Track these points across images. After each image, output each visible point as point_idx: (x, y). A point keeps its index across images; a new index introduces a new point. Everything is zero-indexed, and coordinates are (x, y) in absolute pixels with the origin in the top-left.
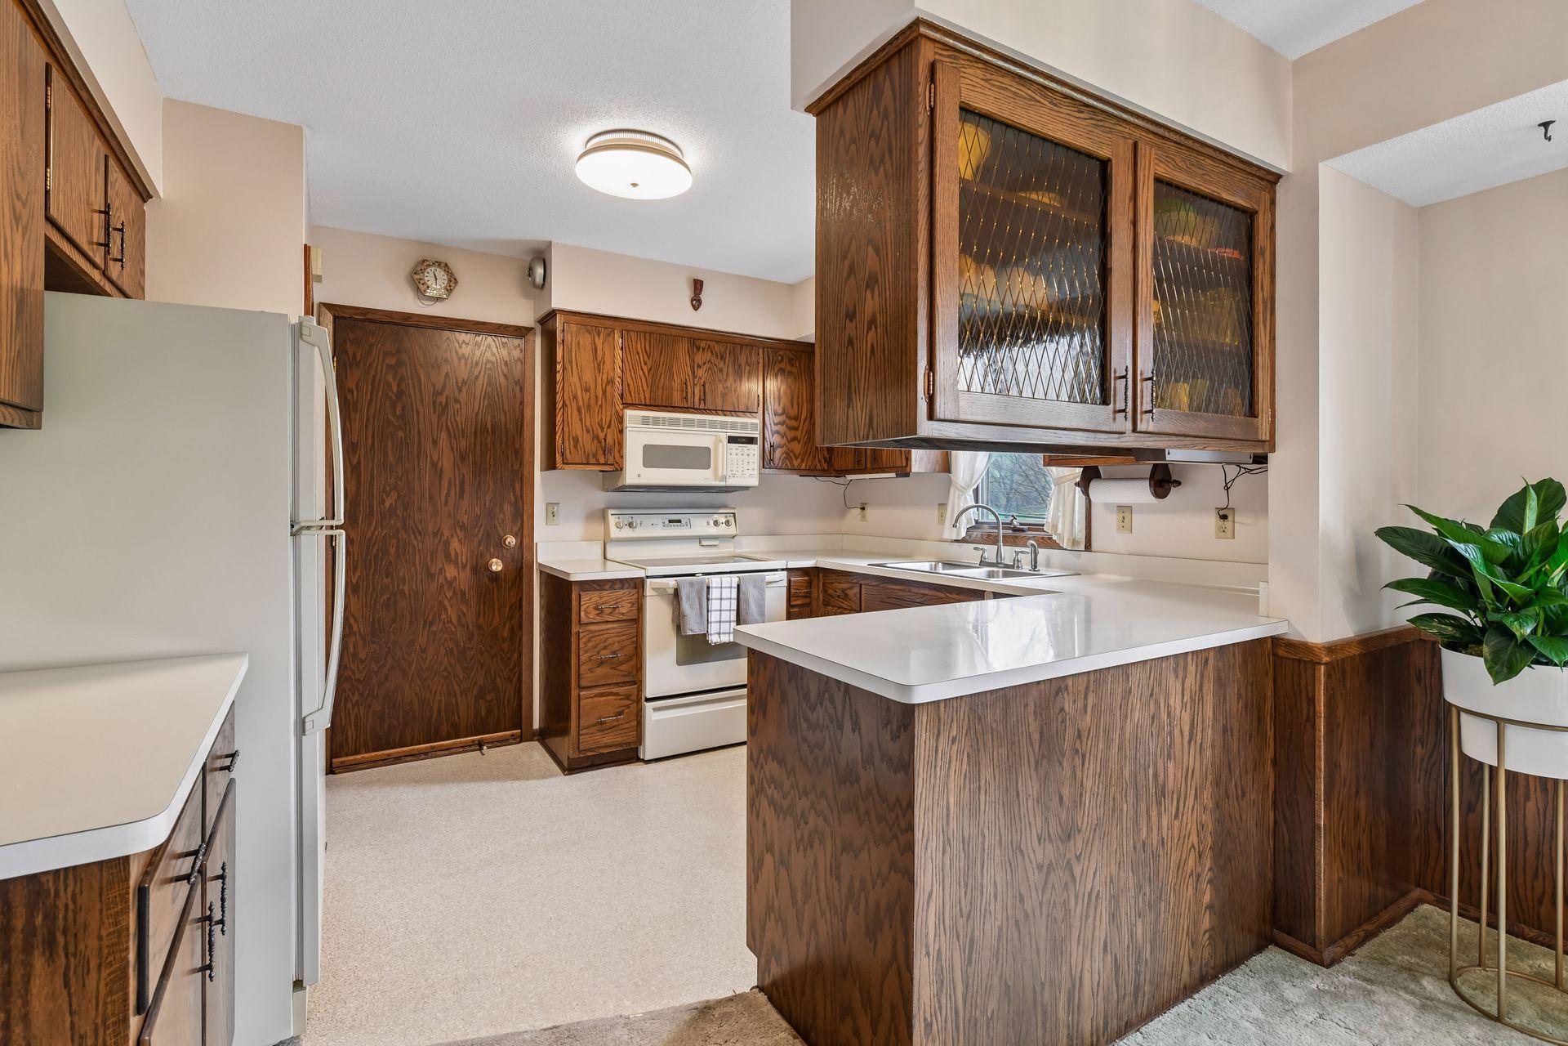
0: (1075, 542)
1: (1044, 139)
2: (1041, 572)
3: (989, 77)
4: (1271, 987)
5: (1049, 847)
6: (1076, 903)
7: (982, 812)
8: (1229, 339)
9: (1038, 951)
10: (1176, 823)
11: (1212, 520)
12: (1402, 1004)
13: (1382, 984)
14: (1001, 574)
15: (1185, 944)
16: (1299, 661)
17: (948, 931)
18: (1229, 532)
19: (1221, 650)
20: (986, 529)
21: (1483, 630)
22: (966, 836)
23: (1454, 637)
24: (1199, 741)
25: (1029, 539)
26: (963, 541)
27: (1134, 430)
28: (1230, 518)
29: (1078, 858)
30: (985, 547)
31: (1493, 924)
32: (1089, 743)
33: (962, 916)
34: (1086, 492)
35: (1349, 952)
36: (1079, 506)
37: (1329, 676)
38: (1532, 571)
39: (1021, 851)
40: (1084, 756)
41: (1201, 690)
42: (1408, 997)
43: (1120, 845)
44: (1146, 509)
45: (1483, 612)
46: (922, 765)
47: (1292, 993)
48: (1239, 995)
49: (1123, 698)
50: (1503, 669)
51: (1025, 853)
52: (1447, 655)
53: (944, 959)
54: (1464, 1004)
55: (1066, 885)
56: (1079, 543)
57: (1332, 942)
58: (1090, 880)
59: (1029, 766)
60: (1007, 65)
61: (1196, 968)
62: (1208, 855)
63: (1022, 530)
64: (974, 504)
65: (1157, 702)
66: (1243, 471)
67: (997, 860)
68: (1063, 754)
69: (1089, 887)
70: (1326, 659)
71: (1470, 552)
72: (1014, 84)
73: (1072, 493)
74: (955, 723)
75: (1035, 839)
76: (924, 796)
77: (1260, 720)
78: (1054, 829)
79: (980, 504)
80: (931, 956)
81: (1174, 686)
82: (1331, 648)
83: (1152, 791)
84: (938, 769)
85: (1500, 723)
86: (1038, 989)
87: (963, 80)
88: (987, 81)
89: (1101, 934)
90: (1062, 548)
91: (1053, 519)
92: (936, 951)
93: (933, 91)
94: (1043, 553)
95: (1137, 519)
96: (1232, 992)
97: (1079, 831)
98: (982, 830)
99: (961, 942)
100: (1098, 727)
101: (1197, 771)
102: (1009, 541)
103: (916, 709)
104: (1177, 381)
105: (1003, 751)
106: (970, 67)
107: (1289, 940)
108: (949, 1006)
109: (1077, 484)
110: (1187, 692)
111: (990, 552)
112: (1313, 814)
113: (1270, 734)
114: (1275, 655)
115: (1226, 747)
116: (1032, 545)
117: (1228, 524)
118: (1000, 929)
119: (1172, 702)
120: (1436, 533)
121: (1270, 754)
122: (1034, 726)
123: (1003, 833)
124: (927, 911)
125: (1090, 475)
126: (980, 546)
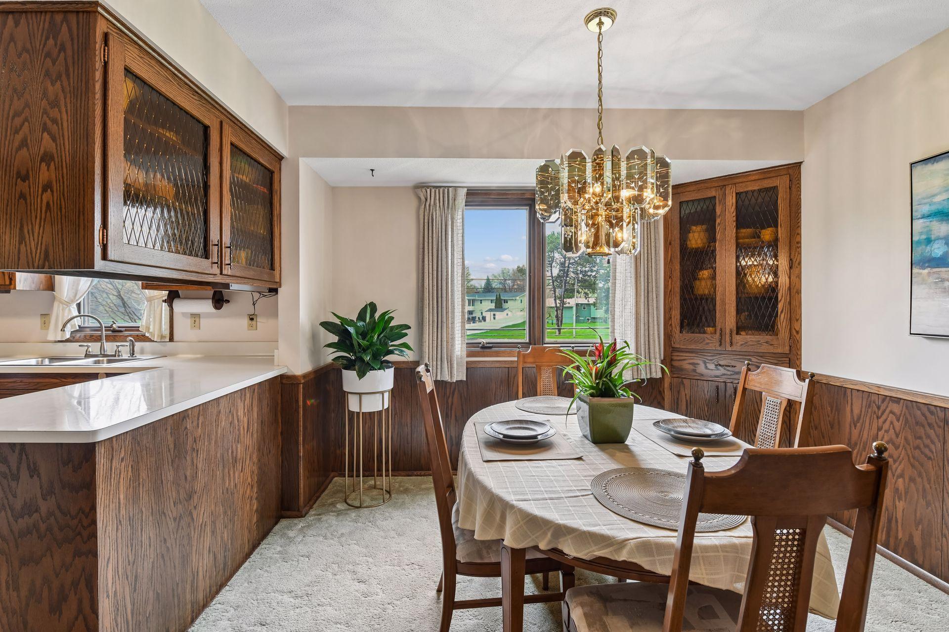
0: (162, 337)
1: (174, 104)
2: (137, 358)
3: (142, 55)
4: (284, 535)
5: (180, 506)
6: (195, 532)
7: (141, 498)
8: (262, 231)
9: (175, 566)
10: (242, 474)
11: (245, 321)
12: (331, 517)
13: (324, 513)
14: (105, 362)
15: (246, 532)
16: (292, 384)
17: (121, 577)
18: (254, 326)
19: (260, 384)
20: (88, 332)
21: (355, 360)
22: (131, 515)
23: (346, 364)
24: (251, 431)
25: (127, 336)
26: (67, 341)
27: (221, 274)
28: (255, 320)
29: (195, 508)
30: (90, 344)
31: (358, 476)
32: (200, 444)
33: (129, 565)
34: (171, 306)
35: (311, 508)
36: (165, 314)
37: (304, 388)
38: (369, 336)
39: (164, 514)
40: (197, 451)
41: (252, 405)
42: (333, 514)
43: (216, 494)
44: (208, 316)
45: (355, 353)
46: (101, 480)
47: (291, 534)
48: (270, 546)
49: (217, 416)
50: (361, 375)
51: (167, 514)
52: (344, 371)
53: (118, 594)
54: (350, 507)
55: (189, 524)
56: (165, 337)
57: (305, 506)
58: (201, 517)
59: (168, 464)
60: (153, 54)
61: (251, 543)
62: (255, 485)
63: (121, 331)
64: (78, 314)
65: (233, 415)
66: (262, 296)
67: (151, 523)
68: (186, 452)
69: (201, 521)
70: (303, 381)
71: (351, 330)
72: (157, 65)
73: (160, 307)
74: (123, 449)
75: (172, 504)
76: (103, 500)
77: (276, 415)
78: (183, 495)
79: (82, 314)
80: (110, 597)
81: (240, 405)
82: (305, 376)
83: (231, 461)
84: (112, 480)
85: (360, 394)
86: (175, 588)
87: (126, 52)
88: (141, 57)
89: (207, 545)
90: (153, 341)
91: (146, 322)
92: (113, 593)
93: (106, 51)
94: (138, 345)
95: (203, 322)
96: (268, 546)
97: (195, 493)
98: (141, 509)
99: (129, 580)
100: (204, 434)
101: (250, 447)
102: (109, 339)
103: (97, 445)
104: (240, 250)
105: (153, 459)
106: (131, 45)
107: (289, 513)
108: (122, 622)
109: (165, 301)
110: (246, 407)
111: (94, 347)
112: (298, 452)
113: (280, 421)
114: (282, 383)
115: (262, 430)
116: (131, 340)
117: (254, 322)
118: (153, 563)
119: (239, 414)
120: (340, 323)
121: (280, 430)
122: (170, 440)
123: (154, 507)
124: (107, 570)
125: (173, 297)
126: (85, 344)
